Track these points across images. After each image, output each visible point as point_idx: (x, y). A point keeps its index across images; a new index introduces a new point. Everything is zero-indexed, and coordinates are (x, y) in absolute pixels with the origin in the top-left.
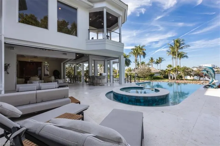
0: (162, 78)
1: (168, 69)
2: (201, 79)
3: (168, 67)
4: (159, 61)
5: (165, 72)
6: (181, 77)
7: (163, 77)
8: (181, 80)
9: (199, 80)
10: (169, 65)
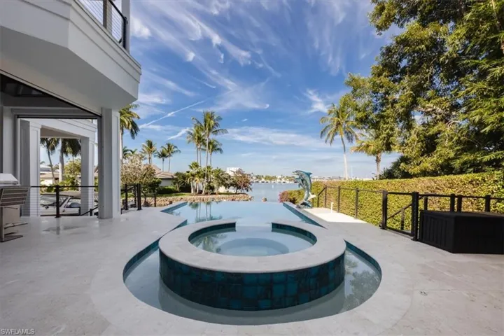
0: (177, 192)
1: (191, 171)
2: (239, 191)
3: (191, 168)
4: (168, 151)
5: (184, 177)
6: (212, 188)
7: (180, 188)
8: (212, 194)
9: (236, 194)
10: (193, 164)
